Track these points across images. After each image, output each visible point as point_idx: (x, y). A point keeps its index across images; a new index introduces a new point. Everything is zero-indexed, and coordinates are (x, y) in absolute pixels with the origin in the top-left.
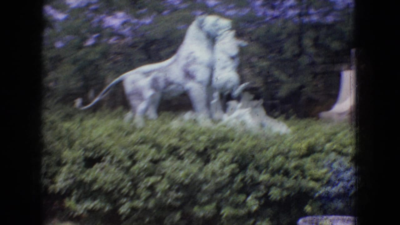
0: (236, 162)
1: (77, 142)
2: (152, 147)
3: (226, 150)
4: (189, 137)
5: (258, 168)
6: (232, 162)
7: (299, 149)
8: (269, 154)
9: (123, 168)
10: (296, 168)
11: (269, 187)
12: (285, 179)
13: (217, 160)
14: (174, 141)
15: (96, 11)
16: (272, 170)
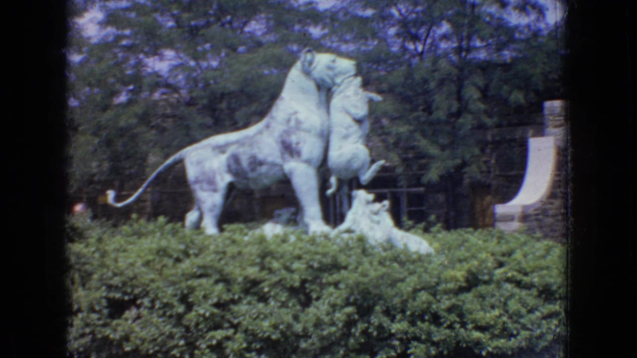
0: (354, 304)
1: (95, 276)
2: (217, 282)
3: (336, 285)
4: (276, 265)
5: (388, 313)
6: (348, 303)
7: (454, 279)
8: (406, 288)
9: (171, 316)
10: (450, 310)
11: (406, 342)
12: (433, 328)
13: (321, 301)
14: (253, 272)
15: (130, 48)
16: (412, 315)
